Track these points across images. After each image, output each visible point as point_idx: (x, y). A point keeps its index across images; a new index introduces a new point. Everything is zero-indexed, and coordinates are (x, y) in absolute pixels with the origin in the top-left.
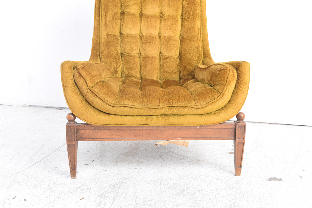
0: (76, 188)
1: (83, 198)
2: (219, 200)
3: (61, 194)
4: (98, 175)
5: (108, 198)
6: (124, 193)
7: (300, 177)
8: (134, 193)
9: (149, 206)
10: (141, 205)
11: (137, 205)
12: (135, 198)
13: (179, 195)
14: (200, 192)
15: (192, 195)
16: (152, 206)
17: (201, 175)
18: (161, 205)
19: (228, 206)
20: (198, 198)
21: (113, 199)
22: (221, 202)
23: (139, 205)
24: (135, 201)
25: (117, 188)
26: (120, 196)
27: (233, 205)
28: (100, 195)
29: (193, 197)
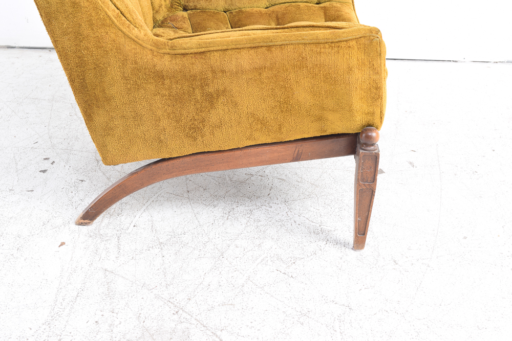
0: (42, 224)
1: (63, 244)
2: (295, 222)
3: (18, 238)
4: (74, 193)
5: (107, 238)
6: (133, 225)
7: (411, 163)
8: (150, 223)
9: (183, 245)
10: (169, 245)
11: (162, 245)
12: (154, 232)
13: (227, 219)
14: (260, 209)
15: (249, 215)
16: (189, 245)
17: (252, 175)
18: (204, 242)
19: (313, 231)
20: (260, 221)
21: (116, 240)
22: (299, 225)
23: (166, 246)
24: (156, 238)
25: (116, 215)
26: (127, 232)
27: (320, 229)
28: (92, 234)
29: (252, 220)
